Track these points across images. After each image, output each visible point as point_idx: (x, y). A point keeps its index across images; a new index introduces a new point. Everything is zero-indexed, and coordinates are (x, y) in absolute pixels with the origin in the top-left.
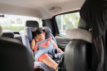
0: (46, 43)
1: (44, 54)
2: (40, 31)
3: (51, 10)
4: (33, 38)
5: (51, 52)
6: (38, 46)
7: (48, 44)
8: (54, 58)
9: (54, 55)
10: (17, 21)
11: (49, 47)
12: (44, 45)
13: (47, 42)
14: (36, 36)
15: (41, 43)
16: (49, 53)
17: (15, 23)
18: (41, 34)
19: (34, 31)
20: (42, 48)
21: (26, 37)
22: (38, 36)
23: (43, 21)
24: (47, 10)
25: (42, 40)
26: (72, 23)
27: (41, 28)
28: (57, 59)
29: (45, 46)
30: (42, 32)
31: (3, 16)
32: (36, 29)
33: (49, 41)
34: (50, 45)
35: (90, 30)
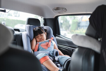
0: (47, 44)
1: (46, 56)
2: (42, 31)
3: (55, 10)
4: (34, 37)
5: (52, 54)
6: (39, 46)
7: (49, 45)
8: (54, 61)
9: (55, 58)
10: (14, 14)
11: (50, 48)
12: (44, 45)
13: (48, 42)
14: (37, 36)
15: (41, 43)
16: (50, 55)
17: (12, 16)
18: (43, 34)
19: (36, 30)
20: (42, 49)
21: (27, 35)
22: (39, 35)
23: (45, 19)
24: (51, 10)
25: (43, 40)
26: (69, 21)
27: (42, 27)
28: (57, 62)
29: (45, 47)
30: (44, 32)
31: (4, 11)
32: (37, 28)
33: (50, 42)
34: (51, 46)
35: (99, 39)
